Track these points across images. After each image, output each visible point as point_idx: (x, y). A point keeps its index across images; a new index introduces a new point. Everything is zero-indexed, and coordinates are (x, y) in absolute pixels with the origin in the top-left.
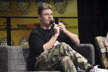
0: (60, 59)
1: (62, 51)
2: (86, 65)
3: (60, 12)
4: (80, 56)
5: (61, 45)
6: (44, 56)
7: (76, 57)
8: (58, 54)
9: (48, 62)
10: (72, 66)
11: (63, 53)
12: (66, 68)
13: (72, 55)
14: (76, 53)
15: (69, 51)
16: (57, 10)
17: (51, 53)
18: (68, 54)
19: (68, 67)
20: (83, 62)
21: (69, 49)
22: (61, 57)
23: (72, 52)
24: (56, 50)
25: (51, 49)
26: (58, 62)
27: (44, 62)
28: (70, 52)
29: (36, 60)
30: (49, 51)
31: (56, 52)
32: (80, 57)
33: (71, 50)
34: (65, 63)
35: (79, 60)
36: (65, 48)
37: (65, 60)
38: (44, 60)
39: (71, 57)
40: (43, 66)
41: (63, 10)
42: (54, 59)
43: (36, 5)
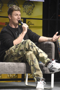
0: (25, 53)
1: (27, 47)
2: (46, 59)
3: (28, 14)
4: (42, 51)
5: (26, 41)
6: (12, 50)
7: (38, 52)
8: (24, 49)
9: (15, 55)
10: (35, 59)
11: (28, 48)
12: (30, 61)
13: (35, 50)
14: (38, 49)
15: (32, 47)
16: (25, 12)
17: (18, 48)
18: (31, 49)
19: (32, 60)
20: (44, 57)
21: (33, 46)
22: (26, 52)
23: (35, 48)
24: (23, 46)
25: (18, 44)
26: (23, 55)
27: (11, 55)
28: (34, 48)
29: (5, 54)
30: (16, 47)
31: (22, 47)
32: (41, 53)
33: (34, 47)
34: (29, 57)
35: (40, 55)
36: (30, 44)
37: (29, 54)
38: (12, 53)
39: (34, 52)
40: (11, 58)
41: (31, 12)
42: (20, 53)
43: (8, 6)
